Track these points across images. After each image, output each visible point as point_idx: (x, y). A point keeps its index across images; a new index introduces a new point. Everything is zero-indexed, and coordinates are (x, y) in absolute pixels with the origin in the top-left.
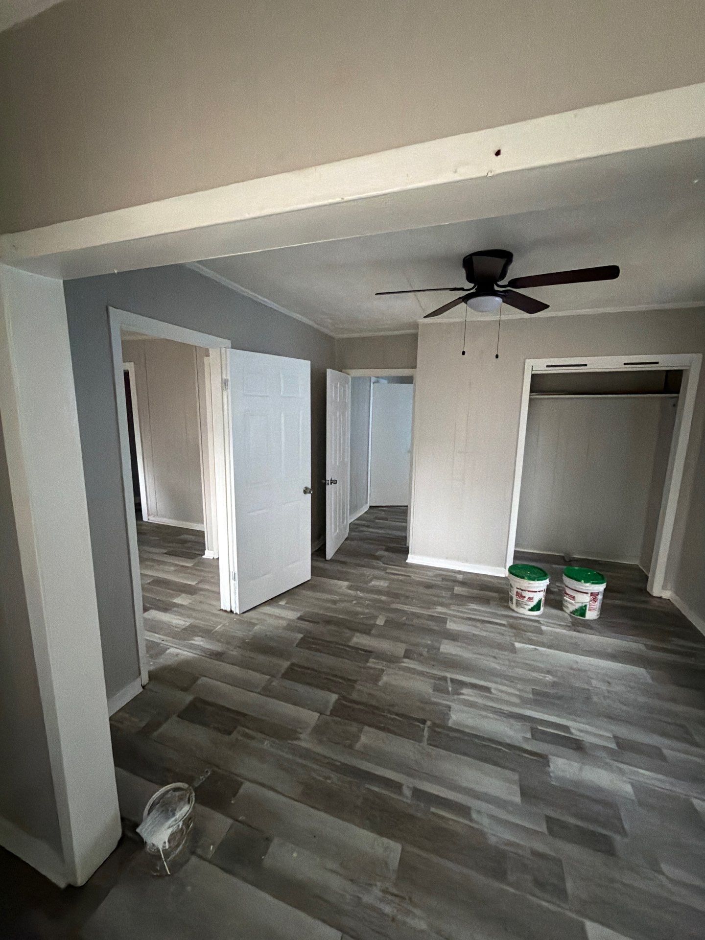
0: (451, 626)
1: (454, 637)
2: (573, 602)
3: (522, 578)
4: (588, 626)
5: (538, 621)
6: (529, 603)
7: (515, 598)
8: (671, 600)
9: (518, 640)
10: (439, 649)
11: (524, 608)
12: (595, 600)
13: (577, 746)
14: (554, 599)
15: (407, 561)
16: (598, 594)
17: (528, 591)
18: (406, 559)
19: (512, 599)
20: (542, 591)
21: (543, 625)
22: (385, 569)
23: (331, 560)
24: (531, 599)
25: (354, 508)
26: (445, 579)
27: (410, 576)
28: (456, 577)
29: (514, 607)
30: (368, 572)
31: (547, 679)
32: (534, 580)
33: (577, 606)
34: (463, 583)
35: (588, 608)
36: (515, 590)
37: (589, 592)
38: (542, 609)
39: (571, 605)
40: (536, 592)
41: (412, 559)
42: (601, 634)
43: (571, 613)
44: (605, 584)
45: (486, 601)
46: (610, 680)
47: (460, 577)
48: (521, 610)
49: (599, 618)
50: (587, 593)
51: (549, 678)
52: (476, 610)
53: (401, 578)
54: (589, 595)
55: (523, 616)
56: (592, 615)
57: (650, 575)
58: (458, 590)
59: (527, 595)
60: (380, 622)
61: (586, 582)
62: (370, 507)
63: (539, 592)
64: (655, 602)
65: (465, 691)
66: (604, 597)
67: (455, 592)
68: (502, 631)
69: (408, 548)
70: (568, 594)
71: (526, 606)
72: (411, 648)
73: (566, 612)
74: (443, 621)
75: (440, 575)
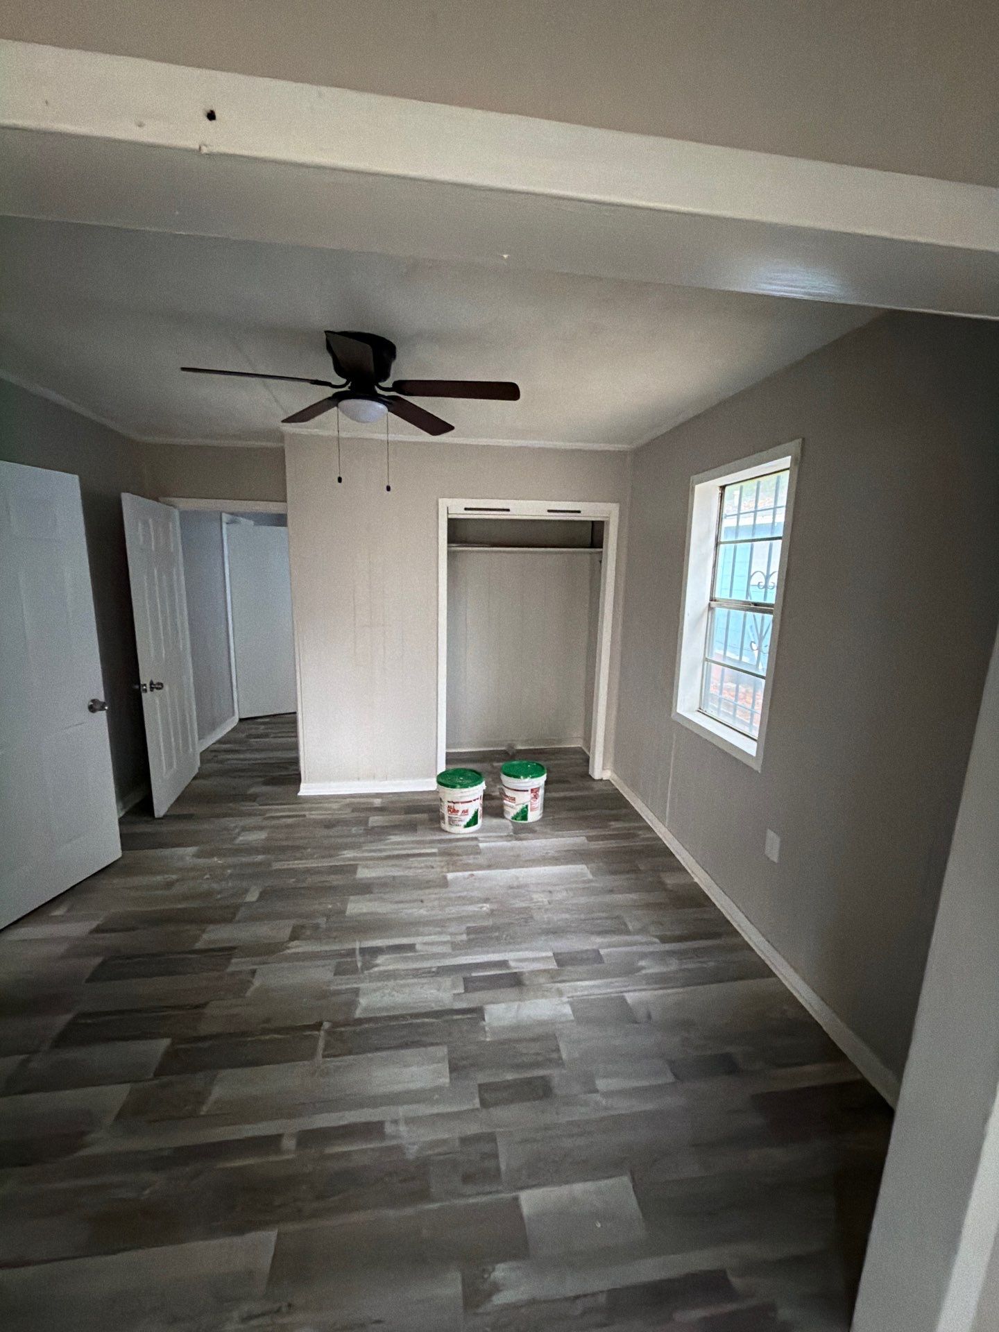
0: (363, 873)
1: (365, 888)
2: (514, 804)
3: (454, 787)
4: (530, 830)
5: (476, 839)
6: (463, 818)
7: (447, 815)
8: (610, 779)
9: (451, 868)
10: (344, 912)
11: (458, 825)
12: (536, 797)
13: (515, 981)
14: (493, 806)
15: (299, 794)
16: (538, 789)
17: (462, 803)
18: (298, 790)
19: (443, 818)
20: (478, 799)
21: (482, 842)
22: (262, 814)
23: (165, 816)
24: (465, 812)
25: (207, 726)
26: (356, 808)
27: (304, 816)
28: (372, 803)
29: (446, 826)
30: (231, 822)
31: (485, 909)
32: (467, 787)
33: (519, 809)
34: (381, 810)
35: (529, 808)
36: (446, 804)
37: (529, 789)
38: (480, 821)
39: (512, 810)
40: (471, 801)
41: (306, 790)
42: (545, 835)
43: (513, 818)
44: (545, 775)
45: (411, 827)
46: (550, 888)
47: (377, 802)
48: (454, 829)
49: (543, 817)
50: (527, 791)
51: (486, 907)
52: (399, 843)
53: (289, 821)
54: (530, 792)
55: (459, 836)
56: (534, 816)
57: (591, 756)
58: (375, 820)
59: (460, 807)
60: (252, 896)
61: (526, 777)
62: (241, 720)
63: (474, 800)
64: (596, 786)
65: (380, 959)
66: (546, 791)
67: (370, 824)
68: (430, 863)
69: (299, 774)
70: (507, 797)
71: (460, 823)
72: (301, 922)
73: (507, 819)
74: (352, 869)
75: (348, 805)
